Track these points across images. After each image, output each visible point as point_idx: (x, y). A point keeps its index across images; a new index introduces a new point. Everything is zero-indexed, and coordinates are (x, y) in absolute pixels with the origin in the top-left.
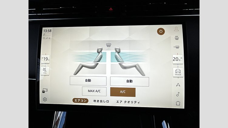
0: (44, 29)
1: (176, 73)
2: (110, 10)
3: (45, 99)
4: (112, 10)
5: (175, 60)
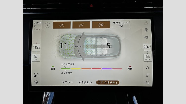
0: (34, 21)
1: (146, 58)
3: (36, 82)
4: (92, 6)
5: (145, 47)
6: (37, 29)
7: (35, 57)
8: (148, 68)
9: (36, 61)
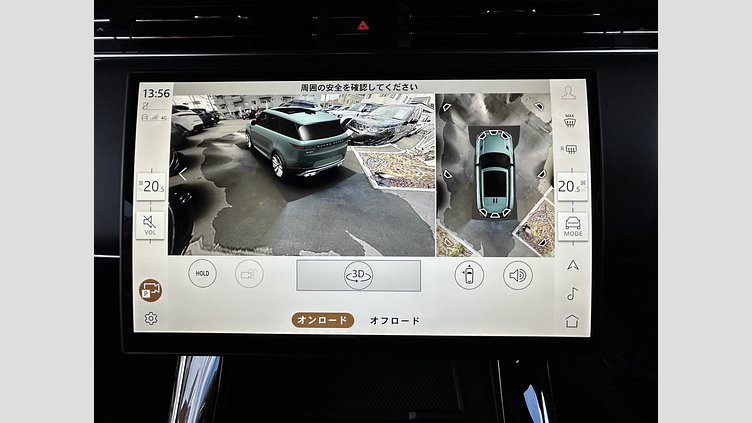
0: (143, 86)
1: (567, 228)
2: (360, 28)
3: (151, 318)
4: (366, 27)
5: (565, 188)
6: (155, 118)
7: (146, 222)
8: (573, 265)
9: (149, 237)
